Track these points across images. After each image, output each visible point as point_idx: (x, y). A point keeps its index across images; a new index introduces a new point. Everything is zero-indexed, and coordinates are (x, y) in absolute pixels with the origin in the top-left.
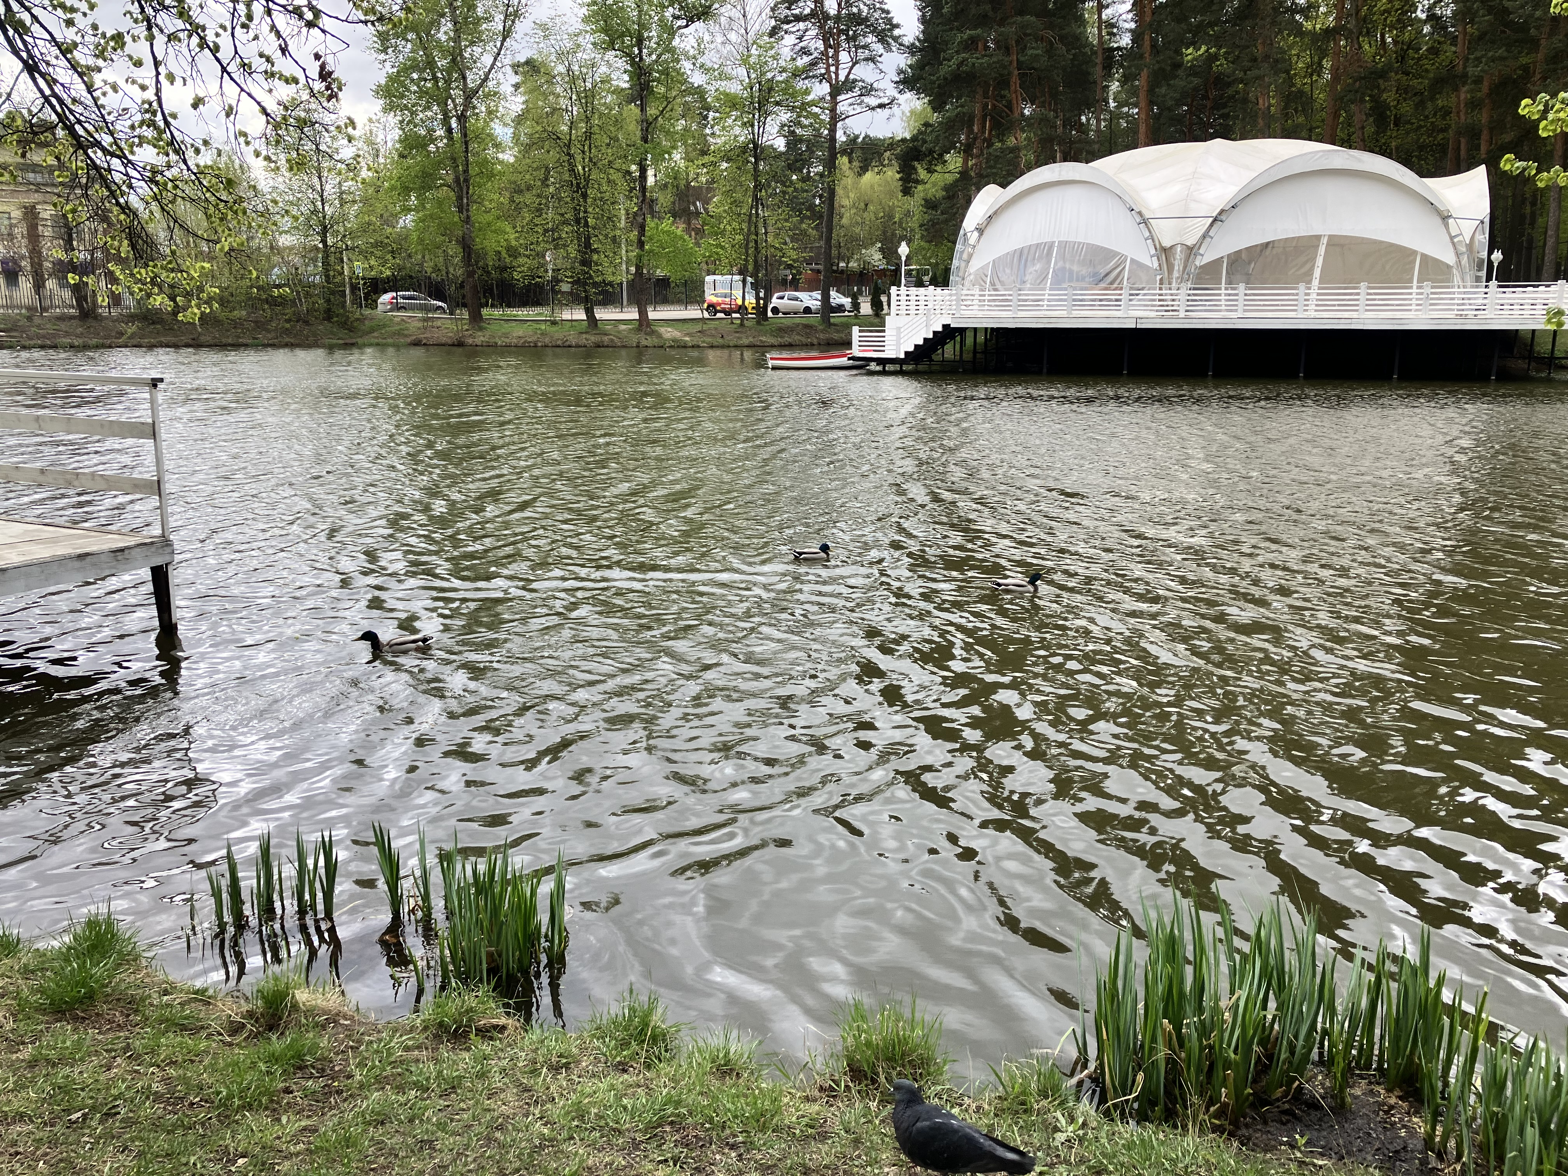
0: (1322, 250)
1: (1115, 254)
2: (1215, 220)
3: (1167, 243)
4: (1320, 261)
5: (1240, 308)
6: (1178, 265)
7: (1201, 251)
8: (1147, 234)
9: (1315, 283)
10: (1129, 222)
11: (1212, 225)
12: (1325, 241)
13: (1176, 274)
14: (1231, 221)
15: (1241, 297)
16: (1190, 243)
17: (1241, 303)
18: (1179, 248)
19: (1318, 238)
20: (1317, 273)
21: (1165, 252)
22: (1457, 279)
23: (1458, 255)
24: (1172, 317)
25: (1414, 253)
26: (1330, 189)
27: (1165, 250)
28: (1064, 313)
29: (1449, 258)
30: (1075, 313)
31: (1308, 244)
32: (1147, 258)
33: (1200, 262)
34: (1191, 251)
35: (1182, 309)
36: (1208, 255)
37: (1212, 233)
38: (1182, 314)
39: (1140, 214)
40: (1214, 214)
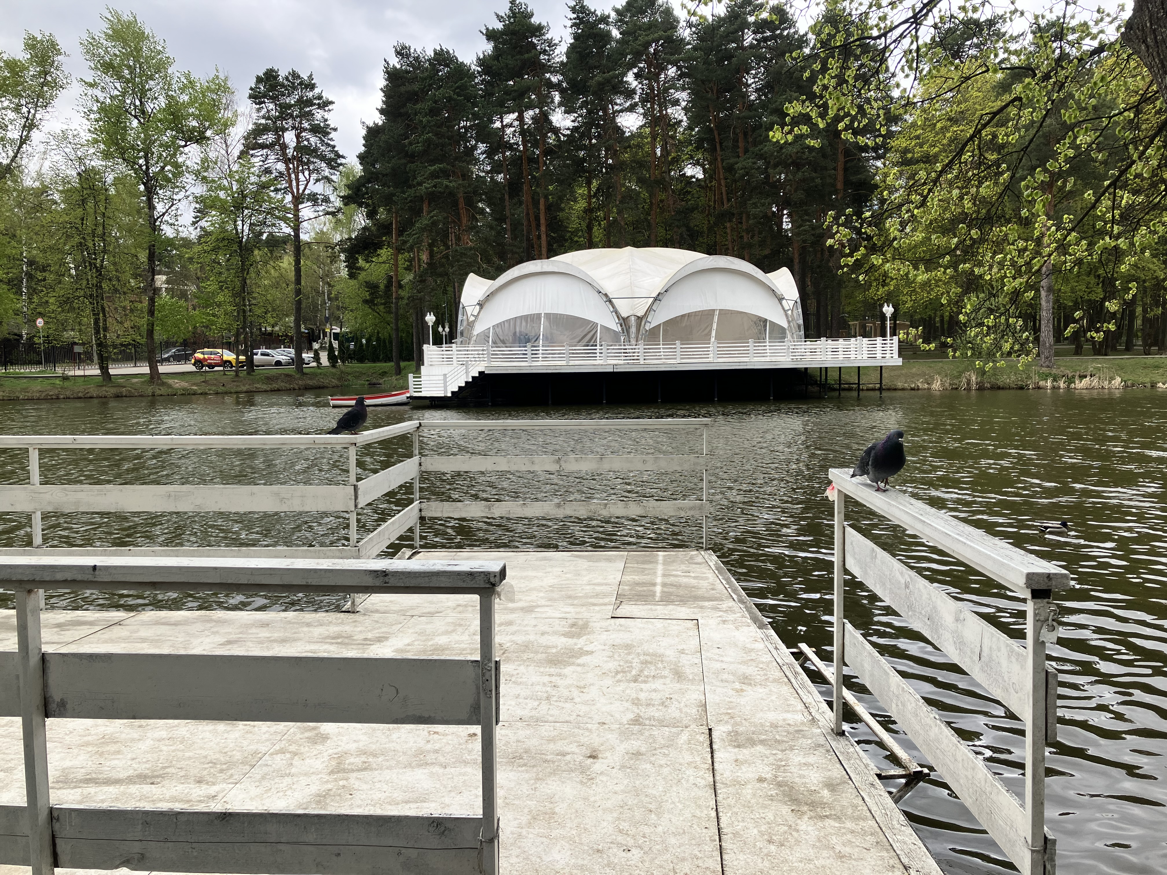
0: (716, 318)
1: (589, 322)
2: (656, 299)
3: (624, 314)
4: (715, 326)
5: (678, 357)
6: (633, 330)
7: (648, 319)
8: (612, 309)
9: (713, 339)
10: (600, 301)
11: (653, 303)
12: (717, 313)
13: (633, 335)
14: (665, 300)
15: (678, 350)
16: (640, 314)
17: (679, 353)
18: (633, 318)
19: (714, 310)
20: (713, 333)
21: (624, 321)
22: (791, 337)
23: (789, 322)
24: (633, 364)
25: (766, 320)
26: (718, 281)
27: (624, 319)
28: (564, 363)
29: (785, 325)
30: (572, 363)
31: (707, 315)
32: (614, 325)
33: (647, 326)
34: (641, 320)
35: (642, 358)
36: (653, 322)
37: (654, 308)
38: (642, 362)
39: (606, 295)
40: (654, 295)
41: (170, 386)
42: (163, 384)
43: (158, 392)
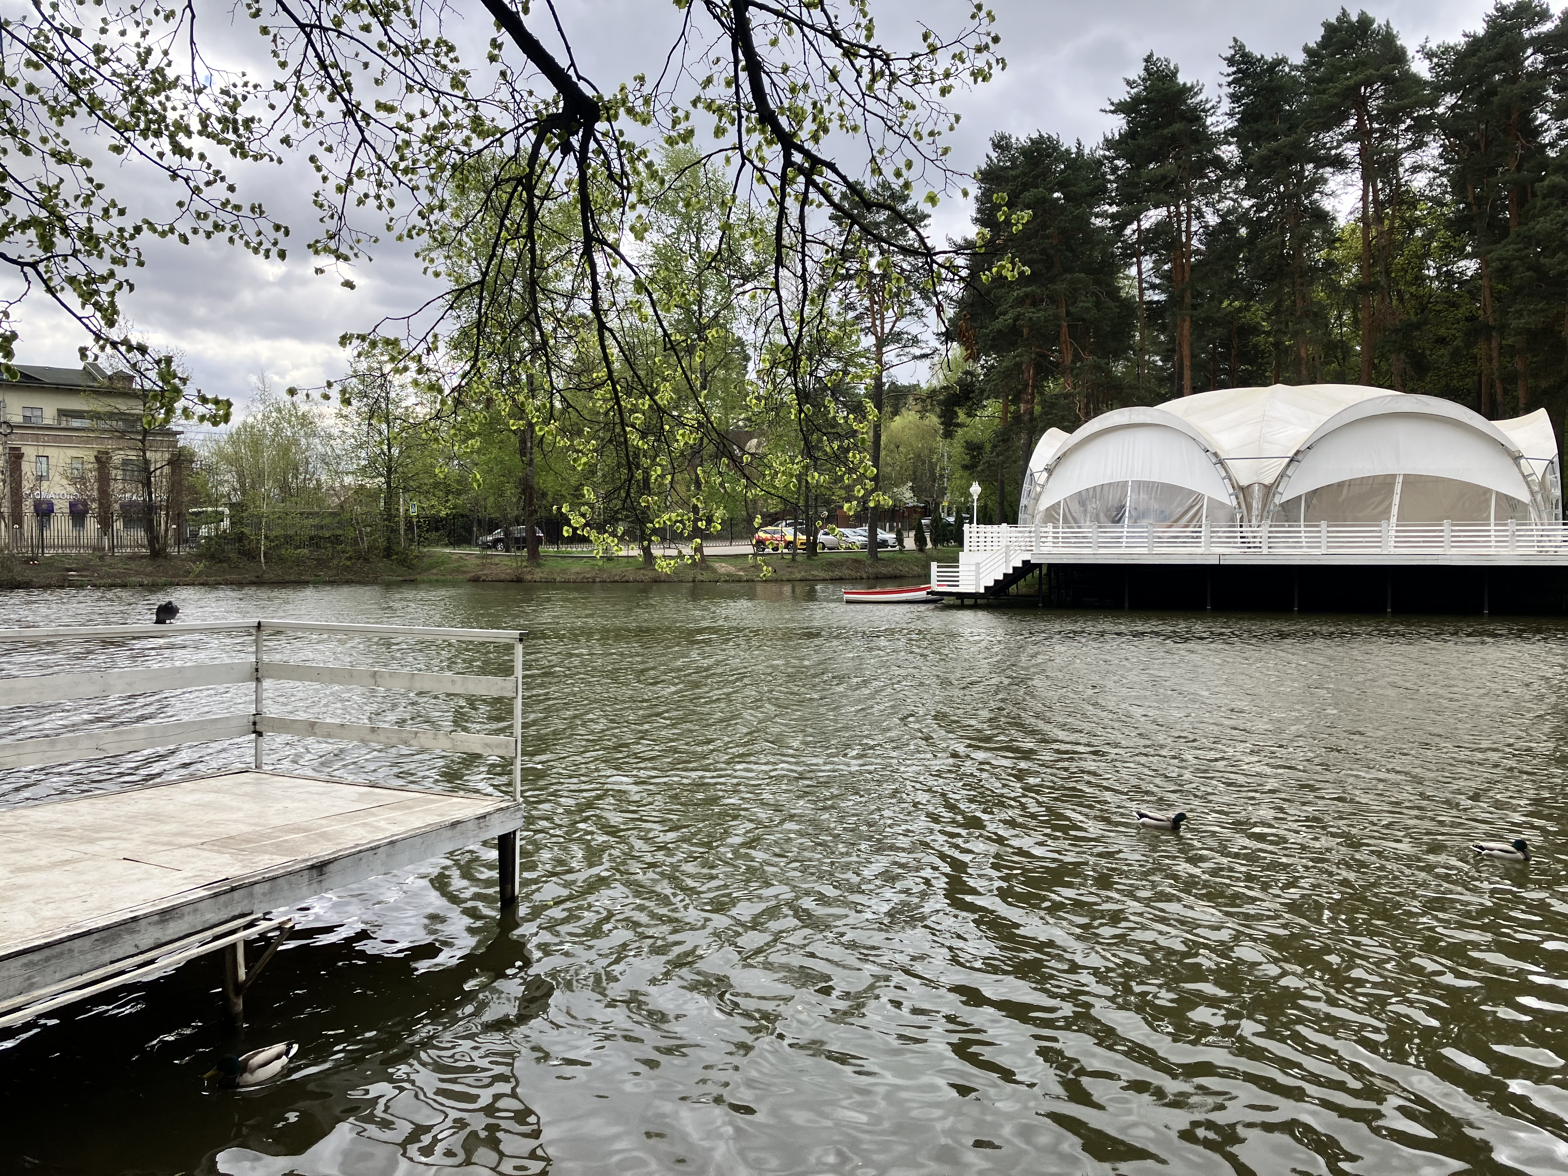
0: (1398, 488)
1: (1191, 492)
2: (1292, 460)
3: (1244, 482)
4: (1396, 499)
5: (1323, 545)
6: (1256, 504)
7: (1280, 489)
8: (1224, 474)
9: (1394, 520)
10: (1204, 462)
11: (1288, 465)
12: (1400, 480)
13: (1255, 512)
14: (1308, 461)
15: (1324, 534)
16: (1268, 481)
17: (1324, 539)
18: (1256, 487)
19: (1394, 476)
20: (1395, 510)
21: (1243, 491)
22: (1533, 515)
23: (1532, 493)
24: (1255, 554)
25: (1487, 491)
26: (1402, 431)
27: (1242, 489)
28: (1145, 551)
29: (1524, 496)
30: (1157, 550)
31: (1385, 483)
32: (1225, 497)
33: (1278, 500)
34: (1269, 490)
35: (1265, 545)
36: (1287, 493)
37: (1289, 473)
38: (1265, 551)
39: (1215, 454)
40: (1291, 454)
41: (714, 571)
42: (708, 568)
43: (700, 577)
